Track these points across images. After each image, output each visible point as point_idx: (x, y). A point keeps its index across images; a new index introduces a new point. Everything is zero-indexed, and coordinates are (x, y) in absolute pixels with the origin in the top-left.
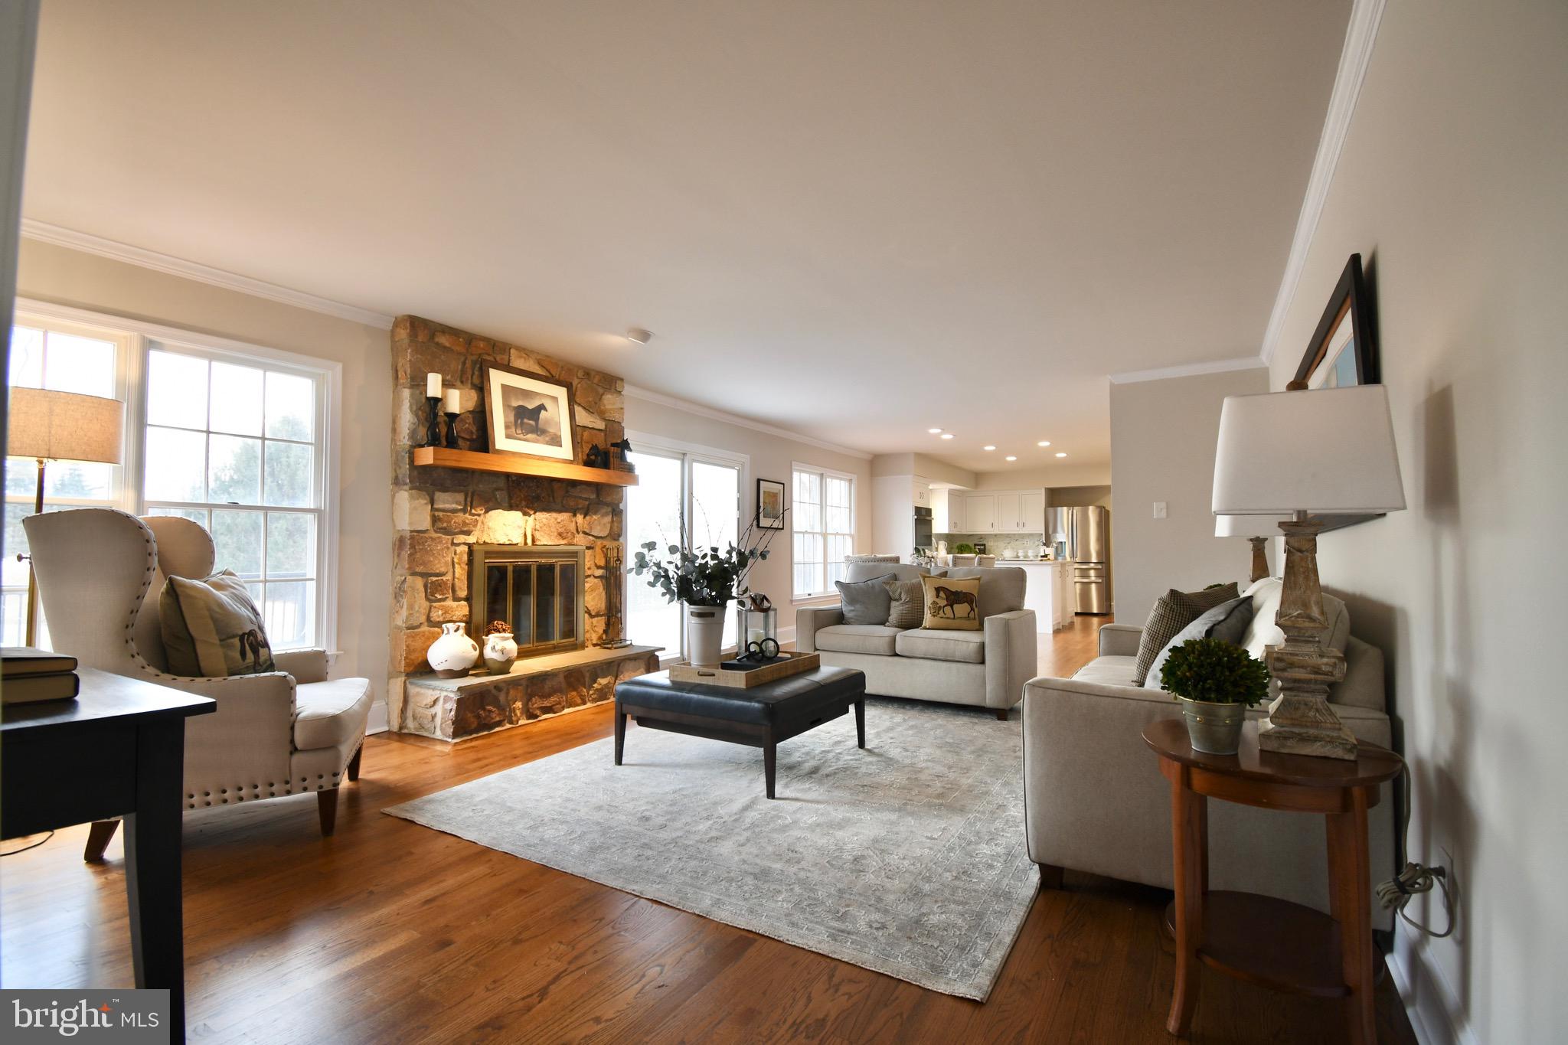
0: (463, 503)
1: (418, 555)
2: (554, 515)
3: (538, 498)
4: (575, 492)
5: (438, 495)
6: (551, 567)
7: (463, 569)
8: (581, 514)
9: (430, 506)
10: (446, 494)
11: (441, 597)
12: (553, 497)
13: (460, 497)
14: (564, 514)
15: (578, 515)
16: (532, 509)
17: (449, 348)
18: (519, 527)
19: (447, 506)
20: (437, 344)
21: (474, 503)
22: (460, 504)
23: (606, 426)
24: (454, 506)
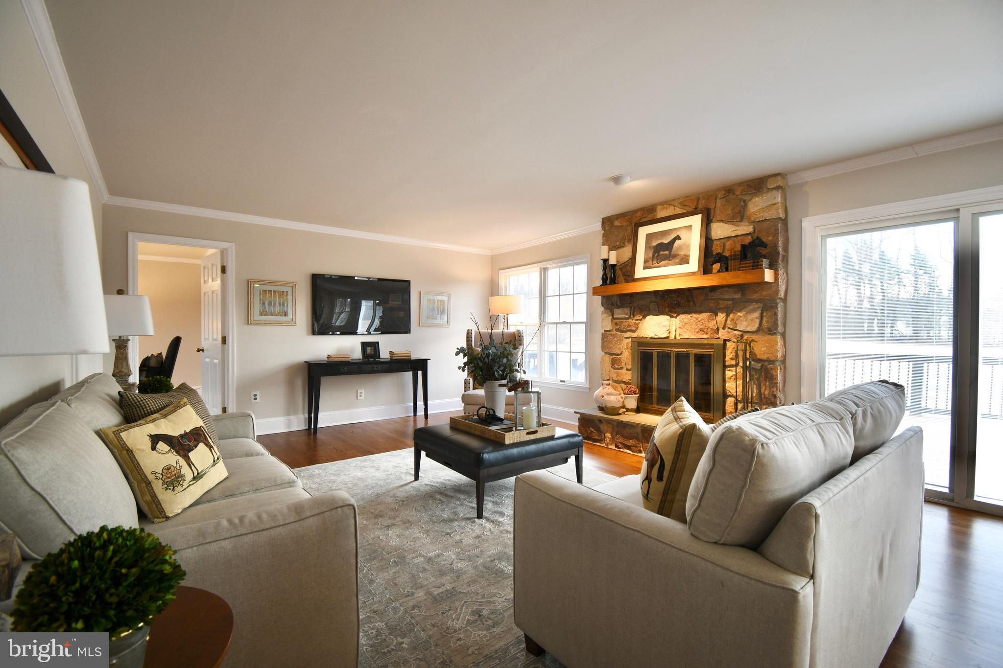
0: (629, 314)
1: (606, 343)
2: (695, 316)
3: (679, 305)
4: (716, 295)
5: (616, 311)
6: (687, 355)
7: (629, 352)
8: (722, 313)
9: (611, 317)
10: (619, 309)
11: (617, 367)
12: (694, 302)
13: (627, 310)
14: (703, 314)
15: (719, 314)
16: (675, 313)
17: (621, 226)
18: (665, 326)
19: (620, 316)
20: (616, 226)
21: (635, 313)
22: (627, 315)
23: (754, 228)
24: (624, 316)
